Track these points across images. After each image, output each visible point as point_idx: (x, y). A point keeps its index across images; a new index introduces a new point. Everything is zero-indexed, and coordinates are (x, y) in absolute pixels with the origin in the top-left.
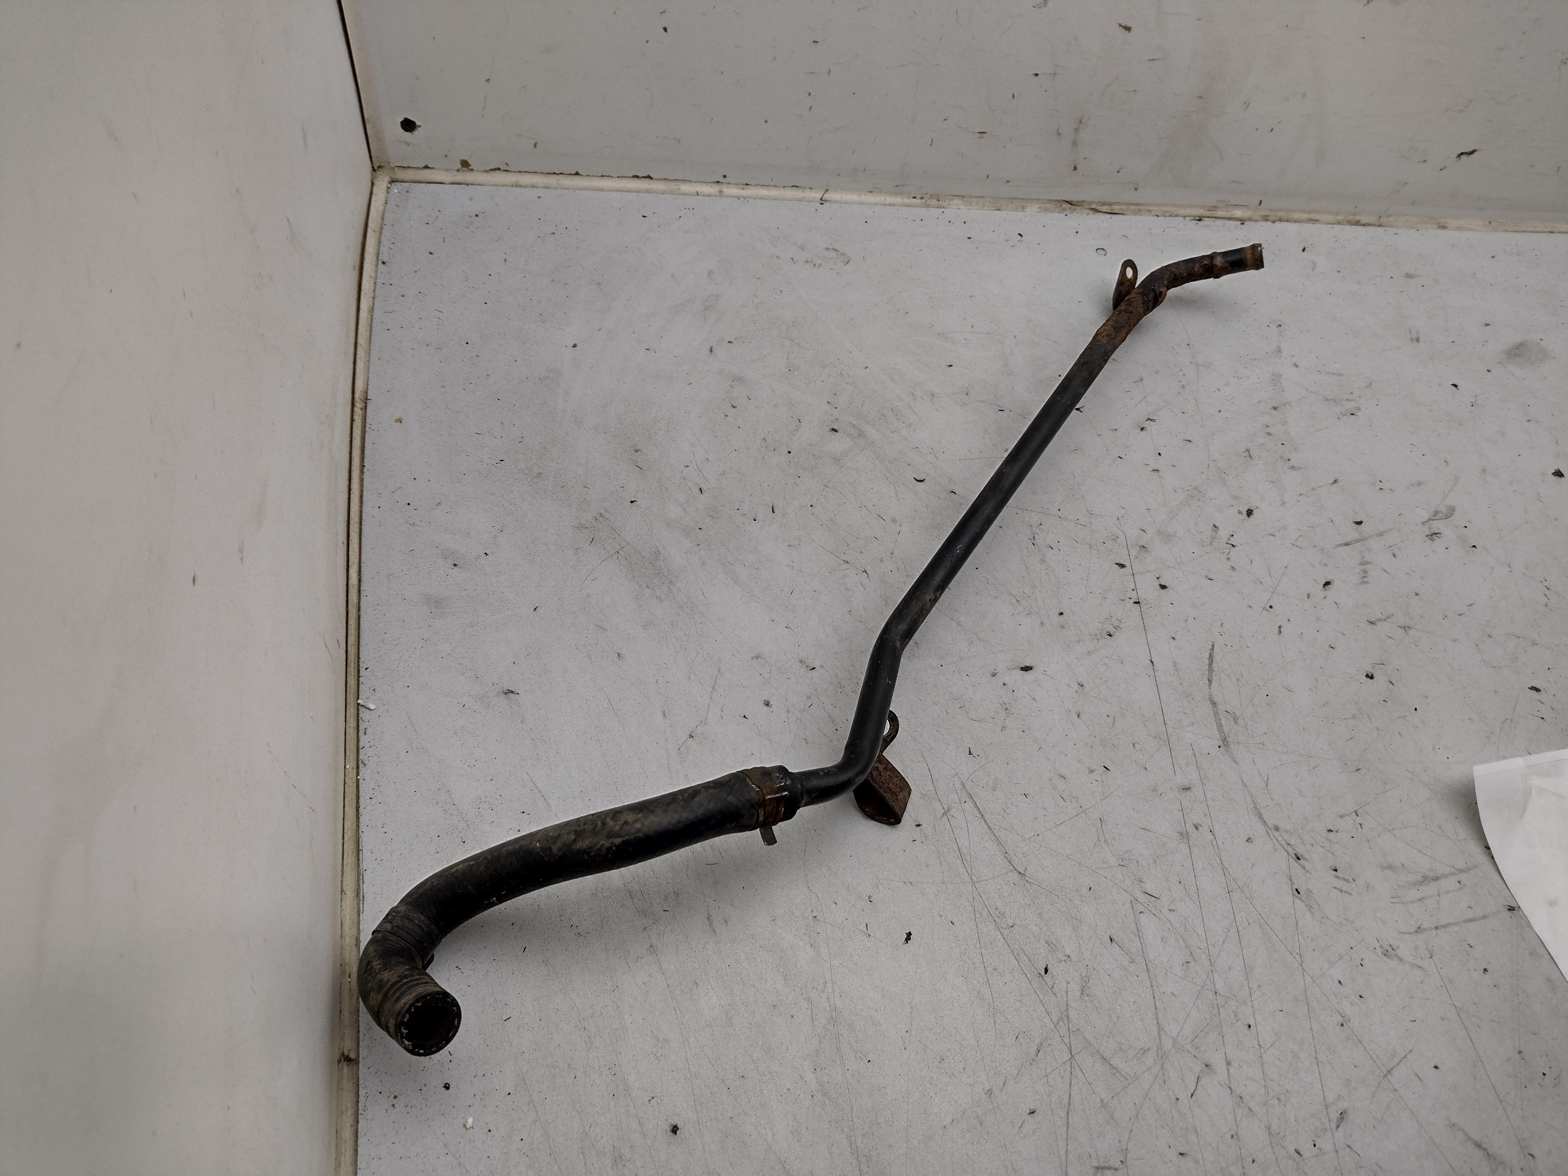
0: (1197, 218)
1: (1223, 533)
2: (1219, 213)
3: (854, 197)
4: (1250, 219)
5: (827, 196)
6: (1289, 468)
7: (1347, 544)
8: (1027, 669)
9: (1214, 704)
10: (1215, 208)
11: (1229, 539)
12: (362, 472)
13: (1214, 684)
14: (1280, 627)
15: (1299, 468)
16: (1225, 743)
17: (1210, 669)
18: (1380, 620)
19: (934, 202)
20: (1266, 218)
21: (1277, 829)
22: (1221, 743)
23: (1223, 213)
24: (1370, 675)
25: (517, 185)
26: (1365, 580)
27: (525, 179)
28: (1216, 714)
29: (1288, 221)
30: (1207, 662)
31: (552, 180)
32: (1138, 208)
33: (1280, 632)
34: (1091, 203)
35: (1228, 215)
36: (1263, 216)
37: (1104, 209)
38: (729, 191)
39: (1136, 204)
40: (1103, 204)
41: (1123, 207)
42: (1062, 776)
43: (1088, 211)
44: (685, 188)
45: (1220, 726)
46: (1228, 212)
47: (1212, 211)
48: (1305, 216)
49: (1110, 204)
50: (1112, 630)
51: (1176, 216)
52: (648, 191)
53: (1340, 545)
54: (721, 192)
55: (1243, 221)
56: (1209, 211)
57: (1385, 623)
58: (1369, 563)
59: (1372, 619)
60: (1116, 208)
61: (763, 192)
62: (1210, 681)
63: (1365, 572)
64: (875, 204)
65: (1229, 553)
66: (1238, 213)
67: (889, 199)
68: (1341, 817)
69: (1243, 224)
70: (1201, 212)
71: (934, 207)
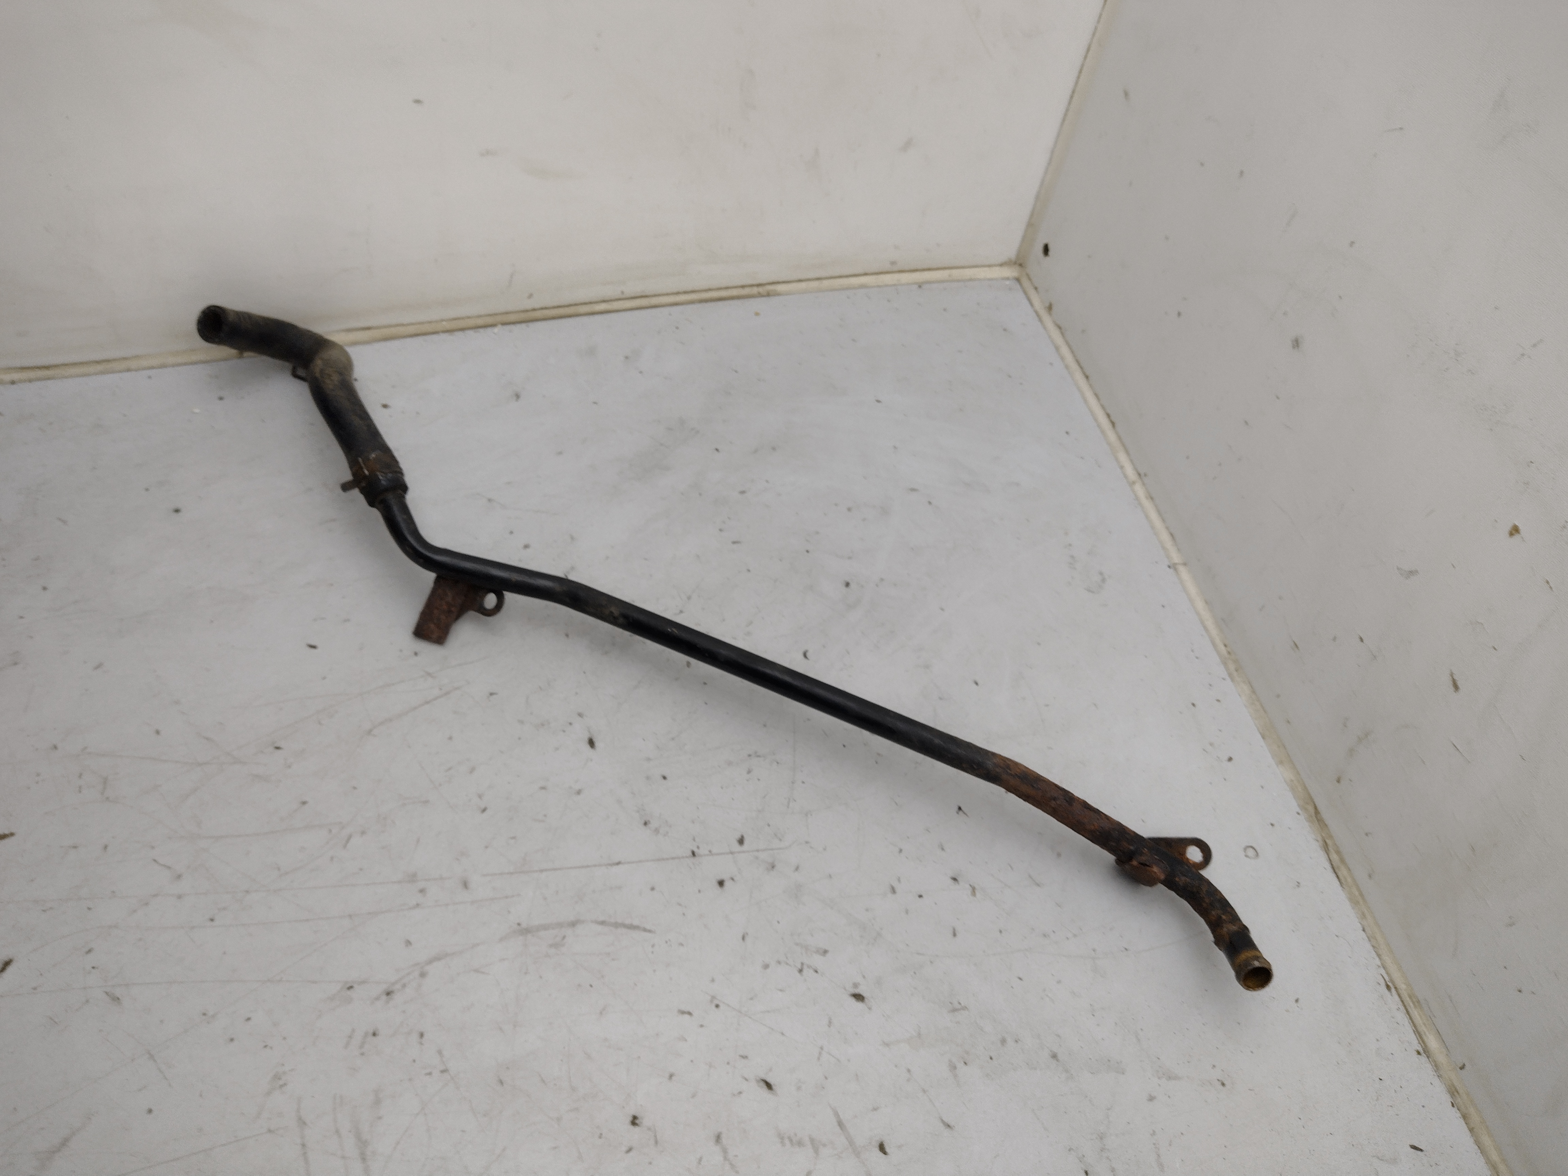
0: (1390, 984)
1: (817, 961)
2: (1415, 1013)
3: (1193, 590)
4: (1437, 1067)
5: (1181, 569)
6: (950, 1061)
7: (840, 1124)
8: (591, 743)
9: (573, 924)
10: (1418, 1003)
11: (809, 967)
12: (701, 301)
13: (599, 928)
14: (690, 1014)
15: (955, 1076)
16: (524, 931)
17: (617, 925)
18: (725, 1151)
19: (1232, 667)
20: (1453, 1092)
21: (423, 975)
22: (524, 925)
23: (1418, 1017)
24: (637, 1121)
25: (1057, 349)
26: (787, 1142)
27: (1065, 350)
28: (560, 925)
29: (1471, 1130)
30: (628, 922)
31: (1074, 366)
32: (1358, 899)
33: (683, 1012)
34: (1331, 837)
35: (1422, 1029)
36: (1453, 1085)
37: (1334, 857)
38: (1139, 489)
39: (1361, 895)
40: (1338, 852)
41: (1349, 880)
42: (472, 770)
43: (1320, 839)
44: (1123, 457)
45: (545, 927)
46: (1424, 1024)
47: (1413, 1003)
48: (1495, 1157)
49: (1342, 861)
50: (654, 824)
51: (1379, 956)
52: (1103, 432)
53: (836, 1114)
54: (1134, 483)
55: (1425, 1051)
56: (1410, 997)
57: (722, 1159)
58: (816, 1151)
59: (724, 1140)
60: (1343, 872)
61: (1154, 515)
62: (603, 923)
63: (800, 1144)
64: (1198, 614)
65: (787, 964)
66: (1433, 1043)
67: (1210, 624)
68: (440, 1052)
69: (1419, 1053)
70: (1402, 987)
71: (1227, 669)
